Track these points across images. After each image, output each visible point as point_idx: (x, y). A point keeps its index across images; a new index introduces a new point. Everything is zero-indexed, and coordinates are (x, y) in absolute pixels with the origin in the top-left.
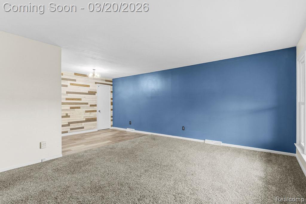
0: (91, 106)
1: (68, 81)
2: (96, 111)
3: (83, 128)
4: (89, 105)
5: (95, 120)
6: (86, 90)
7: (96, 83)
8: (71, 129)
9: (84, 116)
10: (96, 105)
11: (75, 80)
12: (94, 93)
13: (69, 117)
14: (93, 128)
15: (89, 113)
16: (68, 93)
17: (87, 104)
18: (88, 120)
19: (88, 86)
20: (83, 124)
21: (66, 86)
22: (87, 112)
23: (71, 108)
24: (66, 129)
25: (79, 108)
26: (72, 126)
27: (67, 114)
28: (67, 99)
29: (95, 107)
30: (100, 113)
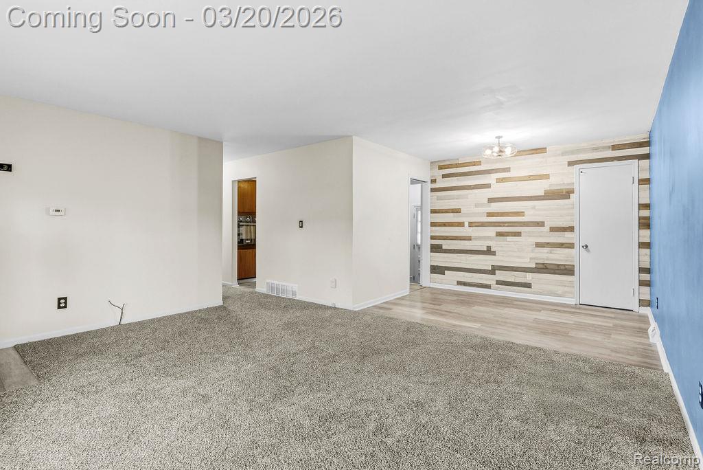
0: (553, 229)
1: (492, 175)
2: (571, 246)
3: (528, 286)
4: (546, 228)
5: (568, 270)
6: (538, 188)
7: (571, 164)
8: (499, 283)
9: (532, 255)
10: (571, 229)
11: (507, 170)
12: (565, 194)
13: (494, 253)
14: (559, 292)
15: (546, 250)
16: (491, 200)
17: (541, 224)
18: (543, 269)
19: (547, 177)
20: (529, 278)
21: (488, 186)
22: (538, 245)
23: (499, 234)
24: (486, 280)
25: (518, 234)
26: (501, 276)
27: (489, 248)
28: (490, 215)
29: (568, 235)
30: (588, 251)
